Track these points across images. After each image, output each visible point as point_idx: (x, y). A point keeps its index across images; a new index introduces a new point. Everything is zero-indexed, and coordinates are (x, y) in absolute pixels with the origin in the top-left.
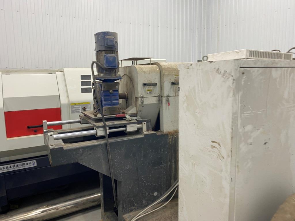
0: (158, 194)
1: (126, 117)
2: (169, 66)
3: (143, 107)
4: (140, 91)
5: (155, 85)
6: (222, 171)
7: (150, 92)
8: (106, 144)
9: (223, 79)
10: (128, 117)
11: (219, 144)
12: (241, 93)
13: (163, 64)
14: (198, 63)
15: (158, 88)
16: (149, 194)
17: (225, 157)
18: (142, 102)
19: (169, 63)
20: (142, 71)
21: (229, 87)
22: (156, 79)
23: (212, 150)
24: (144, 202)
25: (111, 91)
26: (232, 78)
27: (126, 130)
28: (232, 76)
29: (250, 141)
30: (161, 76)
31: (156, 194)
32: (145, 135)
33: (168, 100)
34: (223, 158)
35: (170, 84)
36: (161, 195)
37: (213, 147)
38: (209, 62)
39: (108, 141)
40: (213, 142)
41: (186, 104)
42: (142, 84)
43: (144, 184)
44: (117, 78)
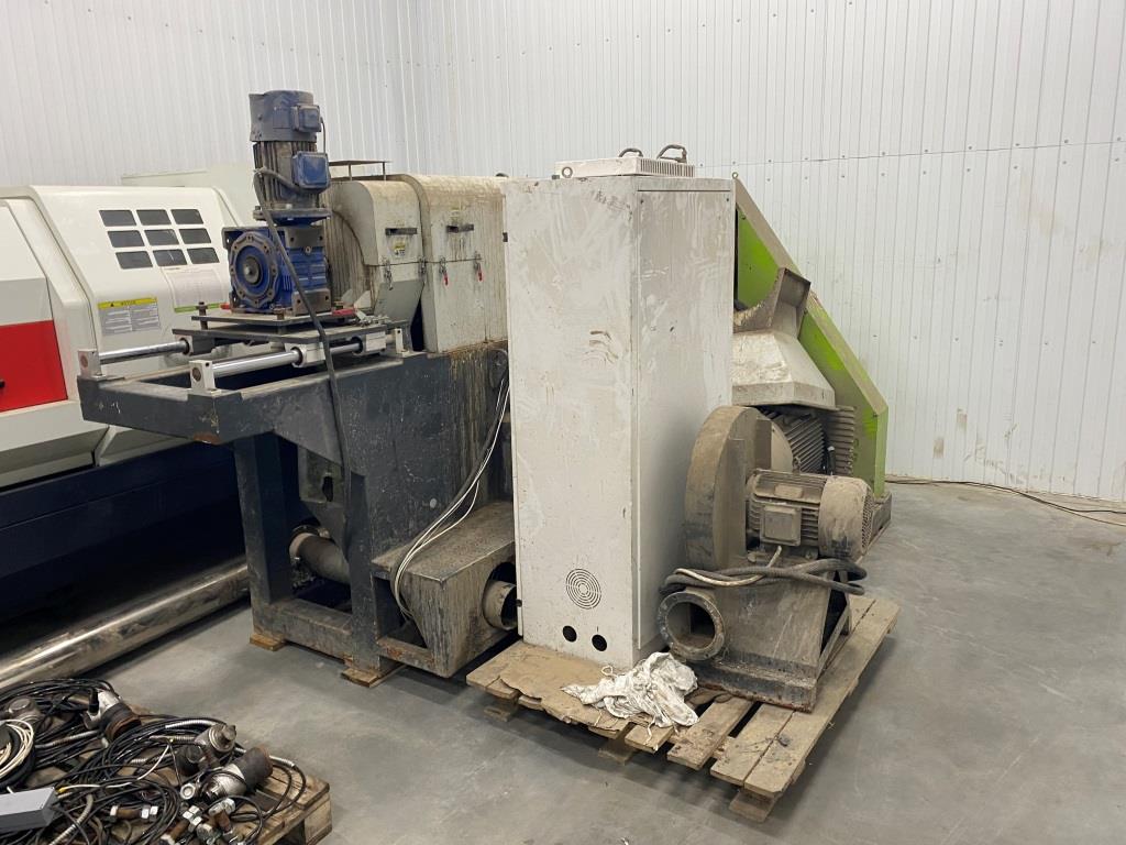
0: (437, 505)
1: (355, 316)
2: (436, 185)
3: (391, 289)
4: (382, 249)
5: (412, 232)
6: (614, 382)
7: (402, 251)
8: (329, 383)
9: (610, 212)
10: (361, 315)
11: (607, 334)
12: (640, 237)
13: (422, 178)
14: (554, 182)
15: (417, 238)
16: (420, 505)
17: (620, 355)
18: (388, 276)
19: (435, 177)
20: (381, 196)
21: (623, 226)
22: (410, 217)
23: (592, 348)
24: (411, 525)
25: (309, 251)
26: (627, 209)
27: (361, 348)
28: (629, 207)
29: (654, 323)
30: (423, 210)
31: (433, 503)
32: (405, 359)
33: (443, 272)
34: (617, 357)
35: (444, 230)
36: (445, 508)
37: (596, 342)
38: (580, 179)
39: (332, 375)
40: (593, 333)
41: (526, 269)
42: (384, 231)
43: (408, 480)
44: (317, 215)
